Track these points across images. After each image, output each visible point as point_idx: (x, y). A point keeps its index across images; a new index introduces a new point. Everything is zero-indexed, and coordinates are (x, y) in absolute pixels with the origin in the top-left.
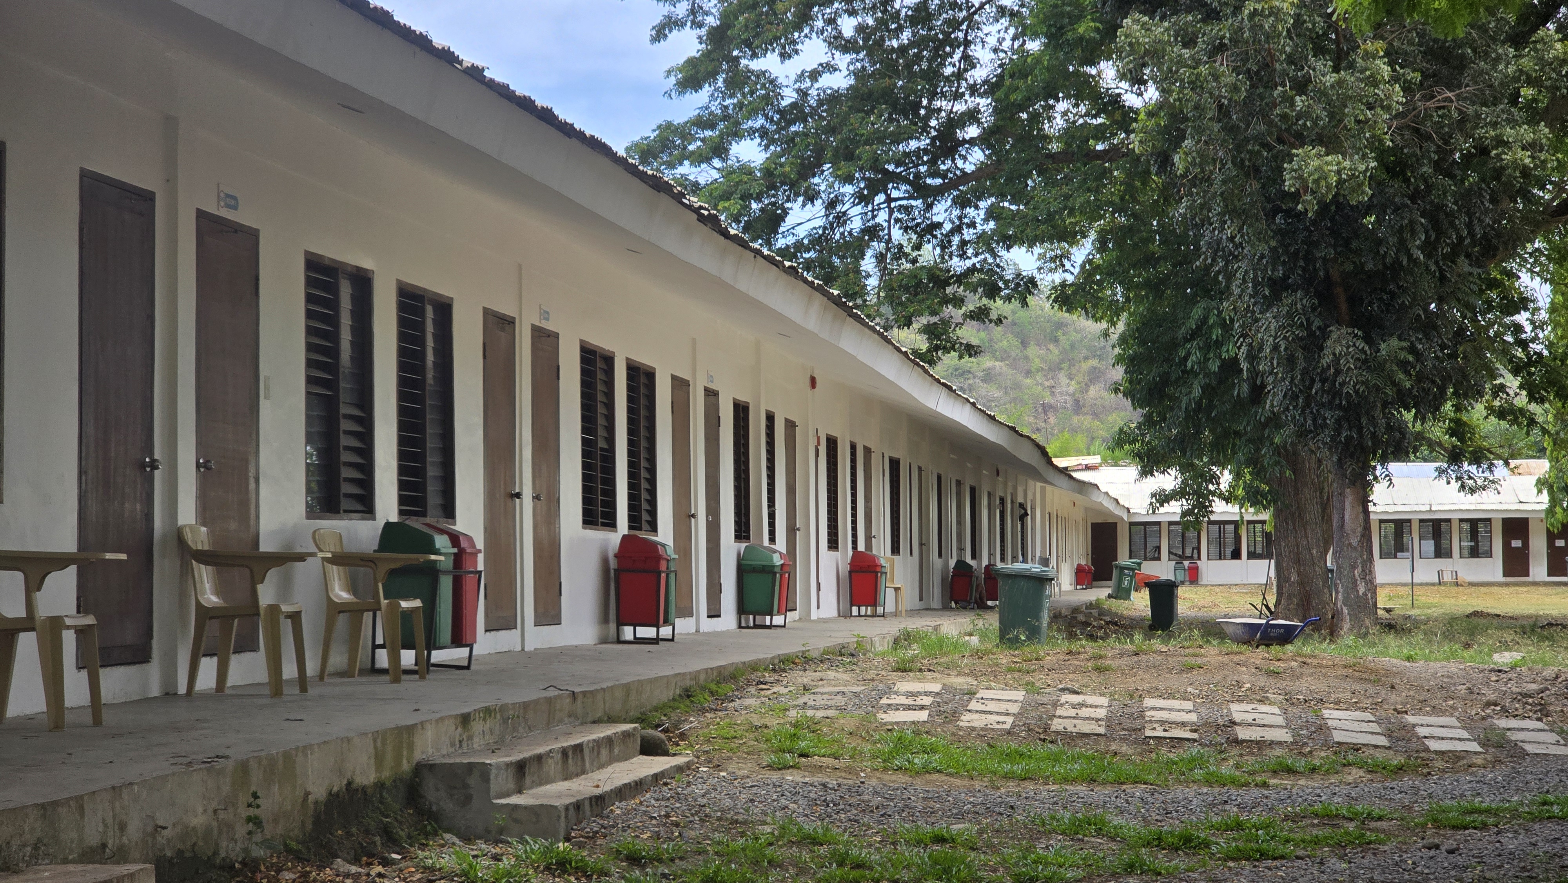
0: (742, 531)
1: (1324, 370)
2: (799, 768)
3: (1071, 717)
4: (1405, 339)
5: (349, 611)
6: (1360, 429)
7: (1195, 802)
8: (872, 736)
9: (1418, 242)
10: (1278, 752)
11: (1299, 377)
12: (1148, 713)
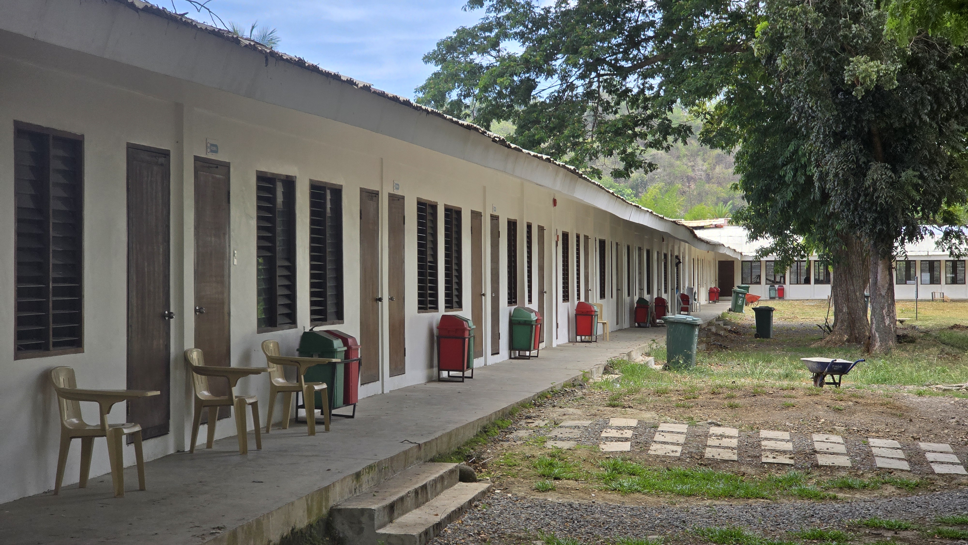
0: (512, 299)
1: (866, 189)
2: (555, 490)
3: (716, 446)
4: (917, 170)
5: (283, 391)
6: (888, 224)
7: (794, 516)
8: (597, 462)
9: (926, 111)
10: (843, 474)
11: (851, 193)
12: (763, 443)
